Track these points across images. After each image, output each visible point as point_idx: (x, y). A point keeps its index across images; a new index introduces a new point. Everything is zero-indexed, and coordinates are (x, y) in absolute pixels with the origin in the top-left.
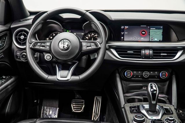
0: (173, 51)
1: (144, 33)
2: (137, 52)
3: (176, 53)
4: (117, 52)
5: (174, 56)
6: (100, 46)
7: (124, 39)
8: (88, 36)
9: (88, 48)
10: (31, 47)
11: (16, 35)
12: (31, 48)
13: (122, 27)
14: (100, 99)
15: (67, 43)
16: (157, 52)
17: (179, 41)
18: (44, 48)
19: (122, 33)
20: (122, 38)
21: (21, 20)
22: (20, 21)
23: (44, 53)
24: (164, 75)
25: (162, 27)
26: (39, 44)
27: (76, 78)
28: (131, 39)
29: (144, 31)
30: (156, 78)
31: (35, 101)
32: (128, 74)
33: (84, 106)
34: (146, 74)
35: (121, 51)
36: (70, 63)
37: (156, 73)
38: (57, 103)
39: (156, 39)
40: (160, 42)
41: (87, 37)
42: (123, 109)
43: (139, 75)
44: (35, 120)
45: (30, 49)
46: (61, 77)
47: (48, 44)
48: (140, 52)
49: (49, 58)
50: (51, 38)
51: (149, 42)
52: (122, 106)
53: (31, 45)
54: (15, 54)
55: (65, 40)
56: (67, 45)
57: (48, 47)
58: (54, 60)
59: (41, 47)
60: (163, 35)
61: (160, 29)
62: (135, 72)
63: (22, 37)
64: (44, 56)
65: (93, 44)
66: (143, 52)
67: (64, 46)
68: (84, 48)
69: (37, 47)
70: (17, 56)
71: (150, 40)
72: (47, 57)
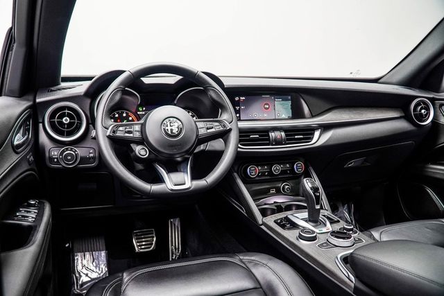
0: (308, 132)
1: (267, 106)
2: (263, 134)
3: (313, 134)
5: (312, 139)
6: (230, 127)
7: (240, 116)
9: (209, 131)
10: (108, 134)
11: (52, 116)
12: (109, 137)
13: (237, 99)
14: (177, 222)
15: (176, 125)
16: (291, 133)
17: (313, 116)
18: (131, 135)
19: (237, 108)
20: (238, 115)
21: (52, 89)
22: (52, 91)
23: (132, 145)
24: (299, 167)
25: (289, 97)
26: (121, 128)
27: (201, 183)
28: (250, 117)
29: (267, 104)
30: (287, 173)
31: (67, 245)
32: (253, 171)
34: (277, 169)
35: (241, 135)
36: (179, 159)
37: (288, 165)
38: (102, 243)
39: (284, 116)
40: (289, 119)
42: (263, 227)
43: (266, 172)
45: (107, 139)
46: (176, 185)
47: (137, 128)
48: (268, 136)
49: (143, 152)
51: (275, 120)
52: (260, 222)
53: (109, 131)
54: (47, 155)
55: (171, 119)
56: (178, 127)
57: (138, 134)
59: (127, 135)
60: (291, 109)
61: (289, 100)
62: (259, 168)
63: (66, 120)
64: (135, 150)
65: (217, 124)
66: (272, 135)
67: (172, 130)
68: (202, 132)
69: (119, 134)
70: (51, 159)
71: (277, 118)
72: (140, 151)
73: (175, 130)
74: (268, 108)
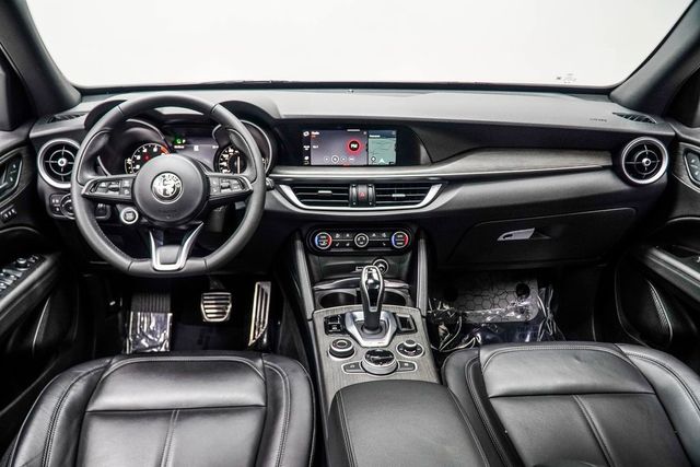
0: (418, 188)
1: (355, 146)
2: (340, 190)
3: (426, 192)
4: (295, 191)
5: (422, 198)
6: (251, 188)
7: (309, 160)
8: (224, 160)
9: (223, 191)
10: (83, 192)
11: (47, 156)
12: (84, 196)
13: (306, 134)
14: (267, 288)
15: (172, 183)
16: (385, 190)
17: (433, 162)
18: (117, 193)
19: (306, 148)
20: (307, 158)
21: (57, 116)
22: (55, 120)
23: (118, 206)
24: (400, 239)
25: (394, 133)
26: (103, 185)
27: (199, 263)
28: (326, 161)
29: (355, 143)
30: (382, 246)
31: (112, 304)
32: (323, 240)
33: (230, 307)
34: (362, 239)
35: (304, 189)
36: (183, 227)
37: (384, 235)
38: (166, 302)
39: (382, 161)
40: (390, 166)
41: (225, 156)
42: (310, 323)
43: (346, 242)
44: (108, 361)
45: (81, 199)
46: (162, 264)
47: (127, 183)
48: (348, 191)
49: (130, 216)
50: (139, 158)
51: (368, 166)
52: (309, 317)
53: (85, 188)
54: (47, 202)
55: (166, 175)
56: (174, 187)
57: (127, 192)
58: (145, 220)
59: (111, 193)
60: (397, 150)
61: (392, 137)
62: (338, 236)
63: (62, 162)
64: (119, 214)
65: (236, 182)
66: (353, 191)
67: (165, 190)
68: (215, 192)
69: (99, 193)
70: (53, 208)
71: (370, 163)
72: (127, 215)
73: (170, 191)
74: (355, 149)
